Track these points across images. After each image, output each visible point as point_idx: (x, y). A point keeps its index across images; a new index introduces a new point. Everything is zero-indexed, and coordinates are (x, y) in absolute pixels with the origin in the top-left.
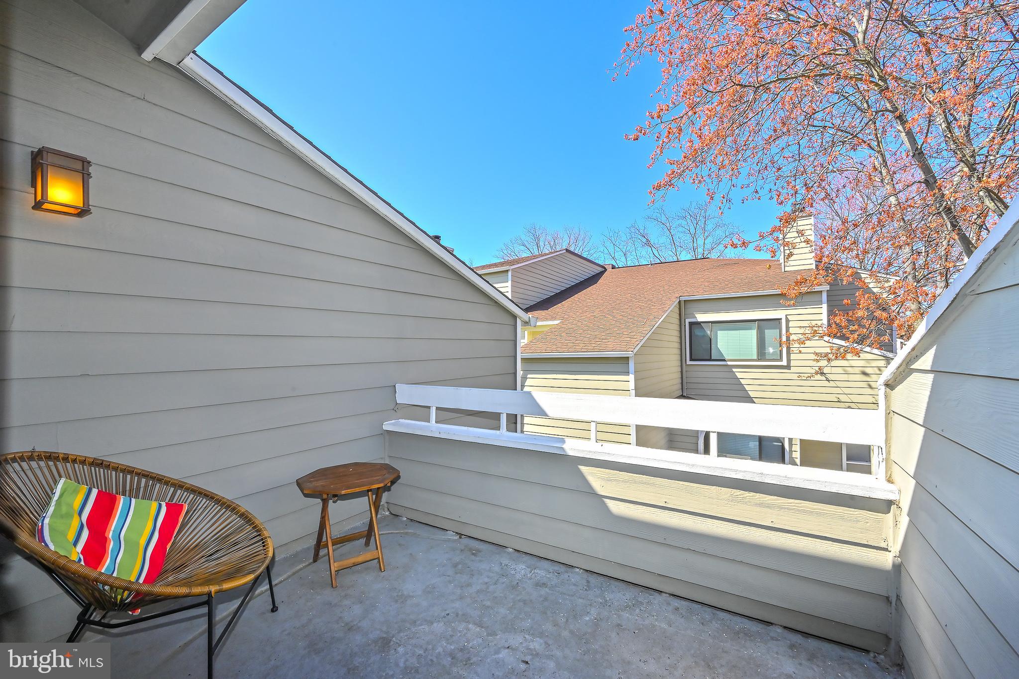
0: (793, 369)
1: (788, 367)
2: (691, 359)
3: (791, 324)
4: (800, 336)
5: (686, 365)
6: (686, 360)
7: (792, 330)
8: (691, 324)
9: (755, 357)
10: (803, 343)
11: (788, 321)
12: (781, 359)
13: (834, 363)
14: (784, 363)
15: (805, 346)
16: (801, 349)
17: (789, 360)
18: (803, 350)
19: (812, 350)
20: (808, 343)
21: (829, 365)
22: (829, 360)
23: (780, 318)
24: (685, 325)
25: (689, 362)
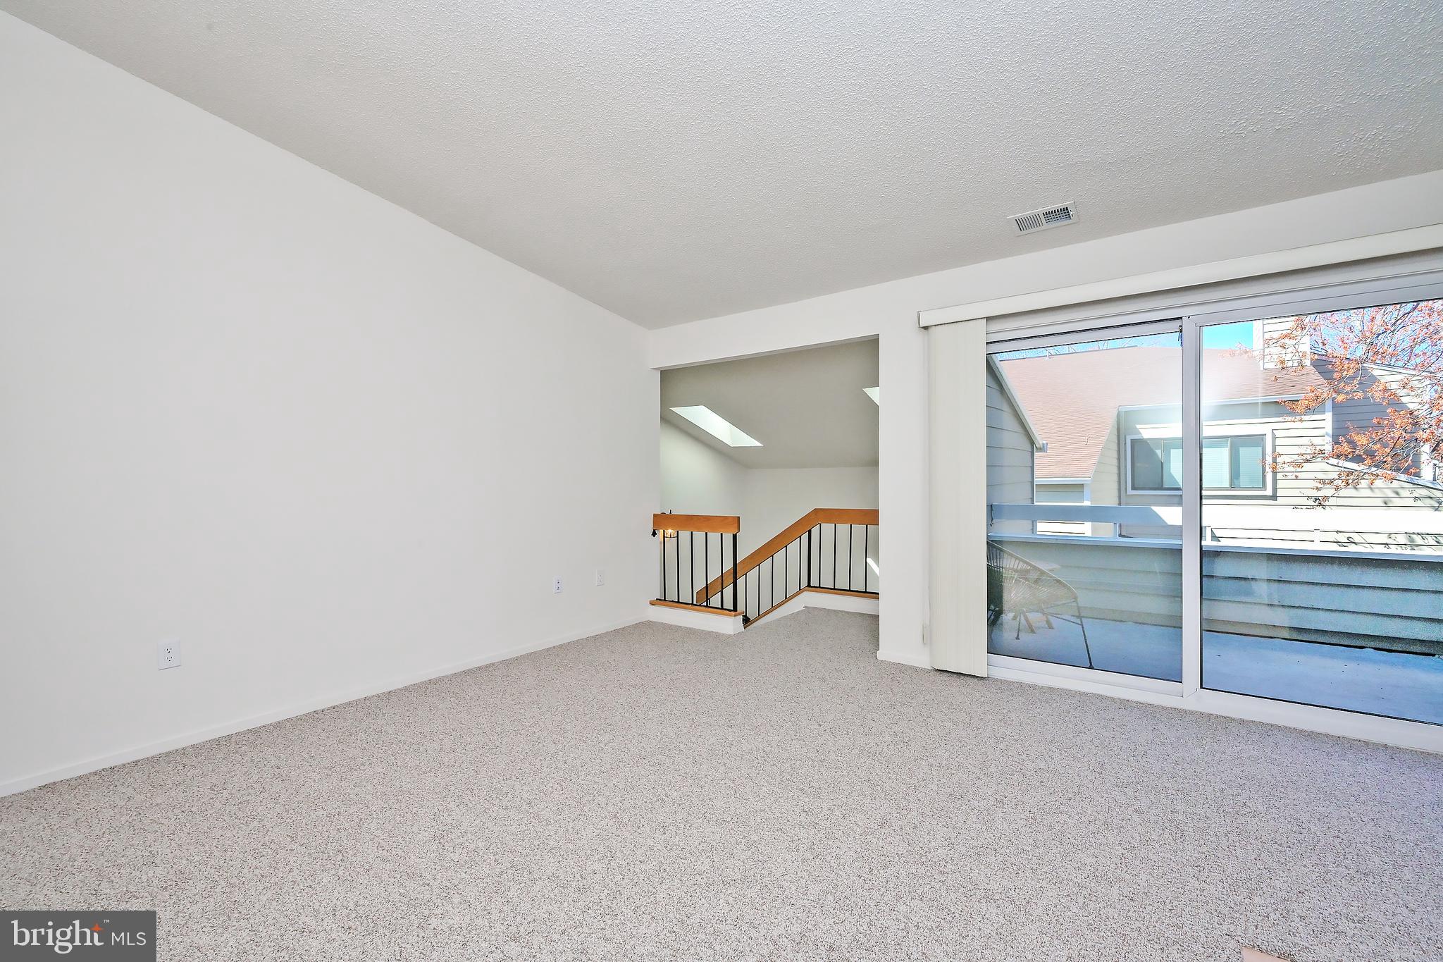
0: (1280, 501)
1: (1274, 497)
2: (1134, 488)
3: (1278, 442)
4: (1296, 457)
5: (1127, 495)
6: (1126, 489)
7: (1279, 450)
8: (1133, 441)
9: (1227, 484)
10: (1299, 465)
11: (1274, 438)
12: (1264, 487)
13: (1343, 492)
14: (1269, 492)
15: (1303, 470)
16: (1297, 474)
17: (1275, 489)
18: (1301, 476)
19: (1312, 476)
20: (1307, 467)
21: (1336, 495)
22: (1337, 488)
23: (1264, 433)
24: (1125, 444)
25: (1130, 492)
